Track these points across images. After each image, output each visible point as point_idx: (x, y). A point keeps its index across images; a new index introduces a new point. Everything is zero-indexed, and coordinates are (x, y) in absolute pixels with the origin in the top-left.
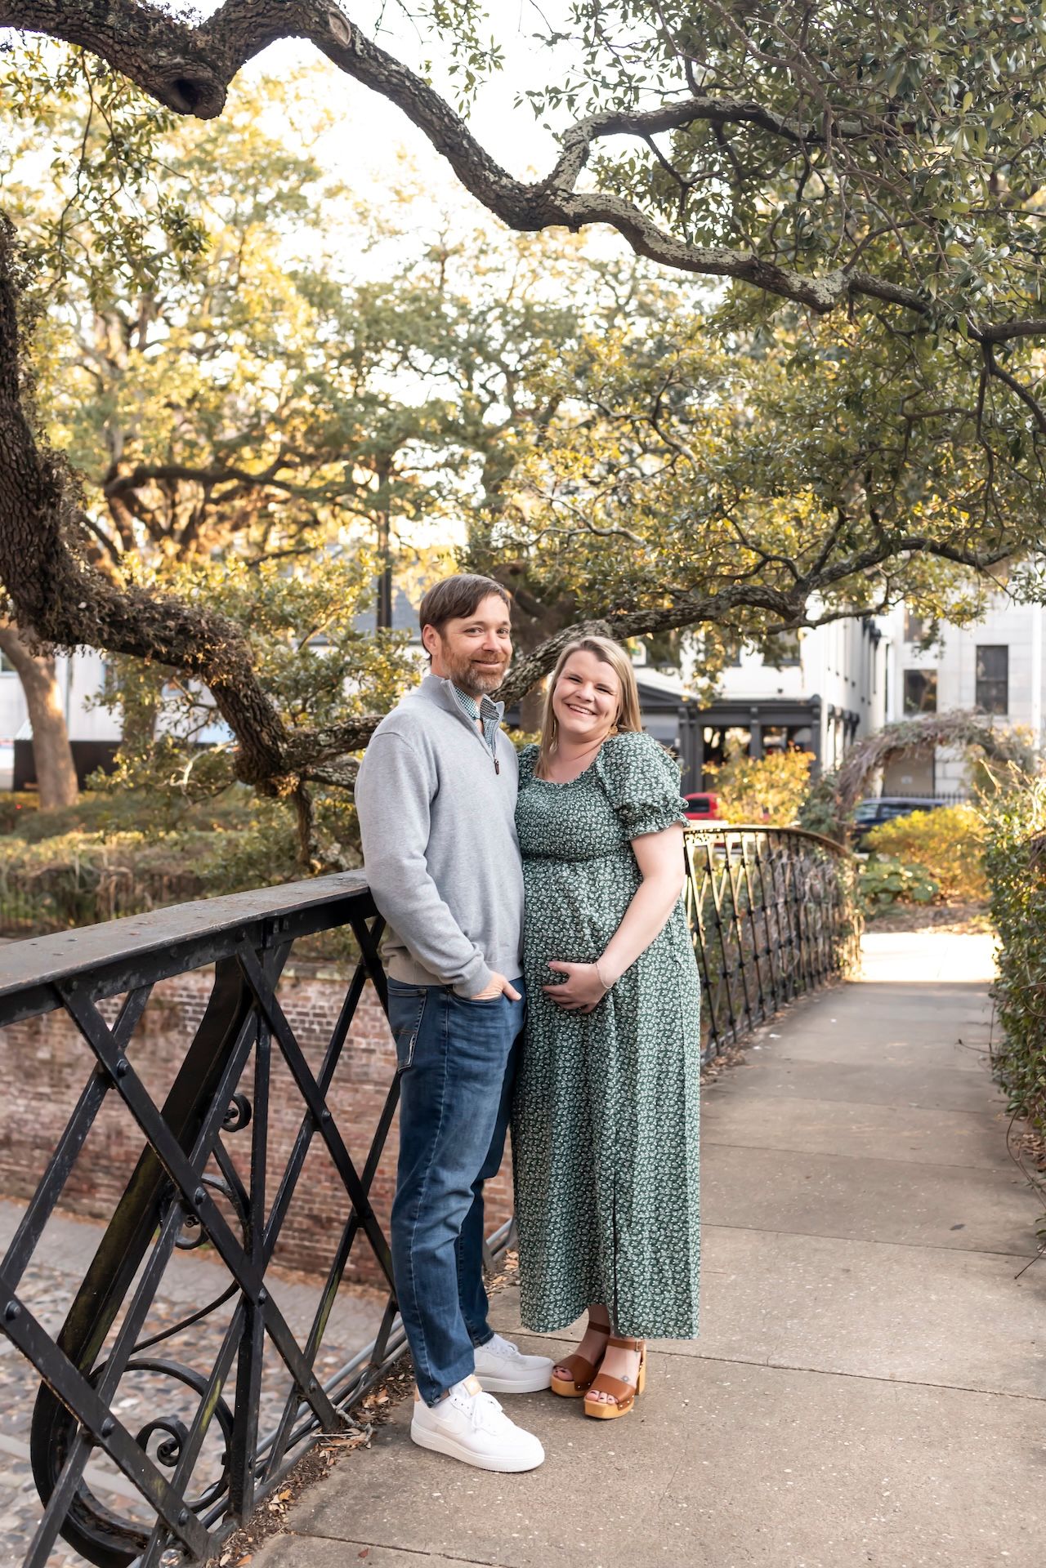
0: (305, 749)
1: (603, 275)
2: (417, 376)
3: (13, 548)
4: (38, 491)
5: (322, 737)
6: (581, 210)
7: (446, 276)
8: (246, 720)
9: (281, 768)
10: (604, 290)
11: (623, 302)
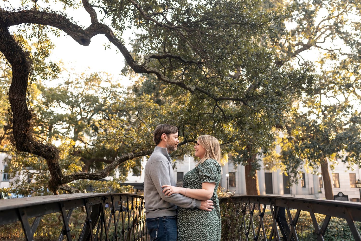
0: (66, 179)
1: (104, 90)
2: (61, 108)
3: (19, 129)
4: (27, 117)
5: (70, 177)
6: (150, 70)
7: (69, 88)
8: (55, 172)
9: (61, 183)
10: (104, 93)
11: (108, 96)
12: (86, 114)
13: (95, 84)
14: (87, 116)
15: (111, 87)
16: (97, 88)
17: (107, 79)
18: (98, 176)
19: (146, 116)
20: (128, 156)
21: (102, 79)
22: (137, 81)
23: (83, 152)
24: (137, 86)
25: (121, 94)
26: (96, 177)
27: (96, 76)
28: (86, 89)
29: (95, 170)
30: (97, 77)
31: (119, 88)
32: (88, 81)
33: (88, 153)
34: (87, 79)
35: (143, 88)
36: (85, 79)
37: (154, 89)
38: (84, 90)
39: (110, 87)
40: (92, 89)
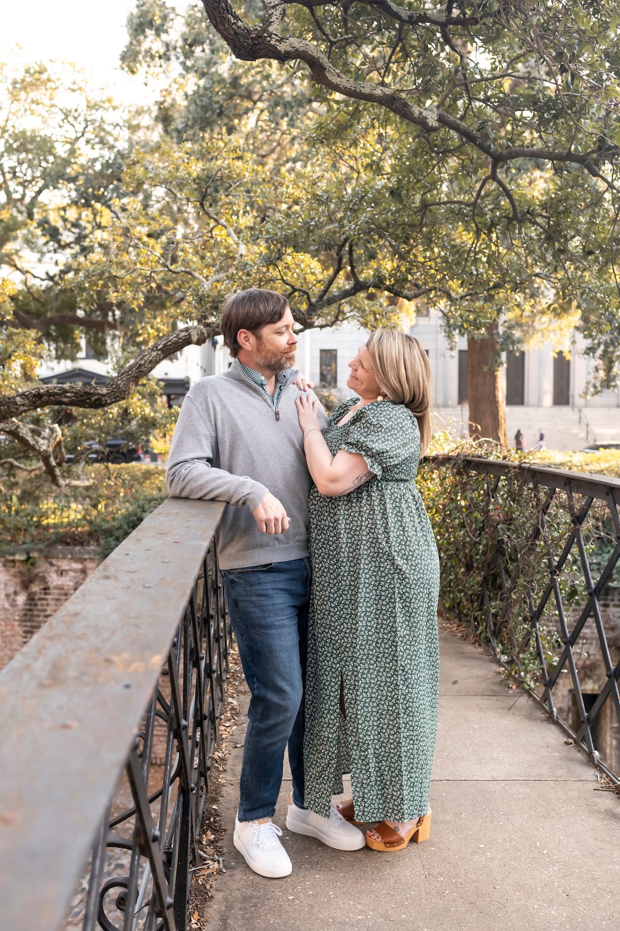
0: (9, 407)
1: (67, 116)
5: (18, 399)
6: (289, 49)
10: (66, 126)
11: (79, 135)
12: (20, 189)
13: (39, 98)
14: (24, 196)
15: (88, 107)
16: (47, 109)
17: (74, 83)
18: (103, 395)
19: (227, 204)
20: (189, 335)
21: (58, 83)
22: (166, 90)
23: (21, 298)
24: (166, 105)
25: (118, 128)
26: (96, 400)
27: (41, 73)
28: (14, 114)
29: (54, 346)
30: (44, 76)
31: (111, 109)
32: (20, 87)
33: (35, 299)
34: (15, 83)
35: (189, 111)
36: (10, 81)
37: (220, 114)
38: (10, 116)
39: (83, 108)
40: (32, 114)
